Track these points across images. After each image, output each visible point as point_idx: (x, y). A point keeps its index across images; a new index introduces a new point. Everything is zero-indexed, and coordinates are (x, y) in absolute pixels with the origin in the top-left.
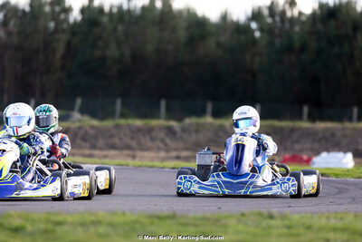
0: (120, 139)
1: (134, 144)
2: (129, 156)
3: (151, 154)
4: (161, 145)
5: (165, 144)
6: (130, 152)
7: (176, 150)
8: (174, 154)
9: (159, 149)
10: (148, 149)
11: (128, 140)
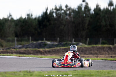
0: (94, 51)
1: (98, 53)
2: (96, 56)
3: (103, 56)
4: (107, 53)
5: (108, 52)
6: (96, 55)
7: (111, 54)
8: (111, 55)
9: (106, 54)
10: (103, 54)
11: (96, 51)
